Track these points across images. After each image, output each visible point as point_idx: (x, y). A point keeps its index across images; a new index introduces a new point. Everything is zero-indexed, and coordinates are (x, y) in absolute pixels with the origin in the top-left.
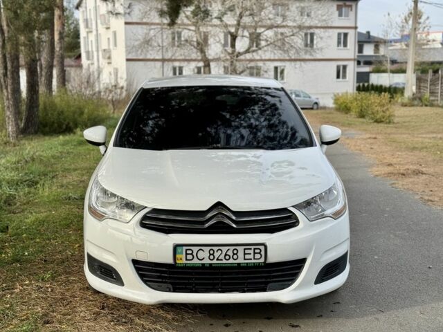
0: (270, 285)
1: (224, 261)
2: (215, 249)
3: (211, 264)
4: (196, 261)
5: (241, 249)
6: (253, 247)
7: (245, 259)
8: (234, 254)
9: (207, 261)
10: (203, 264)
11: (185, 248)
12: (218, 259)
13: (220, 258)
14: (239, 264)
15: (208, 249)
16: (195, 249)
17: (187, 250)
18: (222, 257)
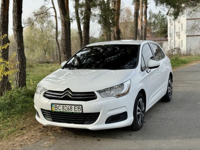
0: (86, 122)
1: (68, 111)
2: (64, 106)
3: (63, 112)
4: (58, 110)
5: (73, 106)
6: (77, 106)
7: (75, 111)
8: (71, 108)
9: (62, 110)
10: (61, 112)
11: (54, 105)
12: (65, 110)
13: (66, 110)
14: (73, 112)
15: (62, 106)
16: (58, 106)
17: (55, 106)
18: (67, 109)
